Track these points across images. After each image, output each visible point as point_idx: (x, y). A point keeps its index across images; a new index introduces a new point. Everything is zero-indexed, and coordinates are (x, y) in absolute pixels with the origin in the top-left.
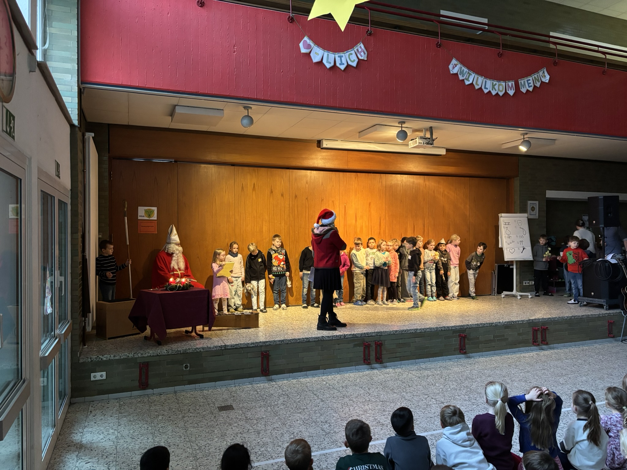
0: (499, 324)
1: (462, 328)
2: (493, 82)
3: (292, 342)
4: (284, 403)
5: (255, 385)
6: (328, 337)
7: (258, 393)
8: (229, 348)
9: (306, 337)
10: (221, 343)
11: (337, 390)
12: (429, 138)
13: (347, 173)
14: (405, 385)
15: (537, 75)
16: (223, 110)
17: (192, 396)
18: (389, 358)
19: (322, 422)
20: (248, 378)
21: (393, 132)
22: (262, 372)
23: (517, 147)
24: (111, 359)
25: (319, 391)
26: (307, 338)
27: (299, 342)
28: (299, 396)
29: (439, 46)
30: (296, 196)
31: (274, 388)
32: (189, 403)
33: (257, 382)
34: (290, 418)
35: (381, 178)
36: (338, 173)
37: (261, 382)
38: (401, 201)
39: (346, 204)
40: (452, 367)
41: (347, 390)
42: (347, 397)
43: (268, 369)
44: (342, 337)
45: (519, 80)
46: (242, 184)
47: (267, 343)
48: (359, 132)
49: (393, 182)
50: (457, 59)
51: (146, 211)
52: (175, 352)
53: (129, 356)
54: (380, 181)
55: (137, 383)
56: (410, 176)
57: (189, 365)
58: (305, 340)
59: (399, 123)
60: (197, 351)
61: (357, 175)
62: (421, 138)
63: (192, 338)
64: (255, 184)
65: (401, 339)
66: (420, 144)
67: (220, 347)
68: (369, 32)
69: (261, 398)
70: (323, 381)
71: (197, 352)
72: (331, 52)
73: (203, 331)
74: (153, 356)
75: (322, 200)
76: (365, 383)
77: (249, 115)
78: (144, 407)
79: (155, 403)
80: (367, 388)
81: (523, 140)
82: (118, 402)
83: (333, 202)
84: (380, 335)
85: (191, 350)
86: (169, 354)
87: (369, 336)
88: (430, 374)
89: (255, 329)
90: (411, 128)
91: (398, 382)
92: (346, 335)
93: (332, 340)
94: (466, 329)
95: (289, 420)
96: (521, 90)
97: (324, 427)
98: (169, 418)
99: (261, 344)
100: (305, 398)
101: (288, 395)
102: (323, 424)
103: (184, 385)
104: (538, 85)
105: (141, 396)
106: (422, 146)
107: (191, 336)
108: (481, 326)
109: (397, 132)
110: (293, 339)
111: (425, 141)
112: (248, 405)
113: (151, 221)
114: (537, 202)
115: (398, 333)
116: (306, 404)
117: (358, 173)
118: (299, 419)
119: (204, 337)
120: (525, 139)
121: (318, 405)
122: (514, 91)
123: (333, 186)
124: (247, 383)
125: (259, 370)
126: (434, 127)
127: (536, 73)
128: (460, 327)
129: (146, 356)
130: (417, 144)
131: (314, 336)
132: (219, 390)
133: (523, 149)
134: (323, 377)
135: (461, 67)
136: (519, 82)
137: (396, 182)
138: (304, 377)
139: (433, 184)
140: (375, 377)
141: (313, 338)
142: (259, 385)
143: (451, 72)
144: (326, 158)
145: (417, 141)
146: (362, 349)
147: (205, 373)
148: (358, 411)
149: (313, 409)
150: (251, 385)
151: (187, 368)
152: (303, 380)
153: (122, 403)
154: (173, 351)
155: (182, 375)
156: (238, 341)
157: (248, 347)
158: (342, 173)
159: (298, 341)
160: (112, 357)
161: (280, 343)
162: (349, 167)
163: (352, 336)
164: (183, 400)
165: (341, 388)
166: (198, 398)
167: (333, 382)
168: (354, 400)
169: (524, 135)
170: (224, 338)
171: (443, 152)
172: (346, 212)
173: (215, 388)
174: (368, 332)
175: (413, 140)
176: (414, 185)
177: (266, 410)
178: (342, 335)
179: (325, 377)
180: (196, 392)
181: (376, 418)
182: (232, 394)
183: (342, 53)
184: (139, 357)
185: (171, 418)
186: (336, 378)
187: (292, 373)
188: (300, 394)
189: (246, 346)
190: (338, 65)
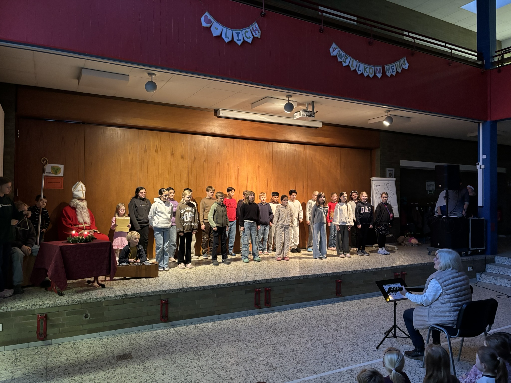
0: (368, 271)
1: (338, 274)
2: (365, 65)
3: (190, 290)
4: (182, 349)
5: (154, 331)
6: (223, 285)
7: (156, 340)
8: (129, 297)
9: (203, 285)
10: (122, 293)
11: (232, 334)
12: (311, 112)
13: (240, 140)
14: (292, 327)
15: (399, 63)
16: (128, 75)
17: (91, 345)
18: (277, 302)
19: (218, 367)
20: (147, 325)
21: (280, 105)
22: (161, 319)
23: (381, 123)
24: (8, 311)
25: (214, 336)
26: (204, 287)
27: (196, 291)
28: (196, 341)
29: (321, 31)
30: (195, 158)
31: (172, 334)
32: (87, 354)
33: (156, 329)
34: (187, 365)
35: (269, 144)
36: (232, 139)
37: (160, 328)
38: (285, 166)
39: (239, 167)
40: (330, 309)
41: (240, 334)
42: (240, 341)
43: (167, 316)
44: (235, 284)
45: (385, 65)
46: (146, 146)
47: (166, 292)
48: (252, 104)
49: (279, 150)
50: (337, 44)
51: (53, 168)
52: (75, 303)
53: (26, 308)
54: (268, 148)
55: (35, 334)
56: (293, 144)
57: (89, 315)
58: (202, 288)
59: (287, 96)
60: (97, 300)
61: (249, 142)
62: (305, 111)
63: (95, 288)
64: (158, 146)
65: (288, 285)
66: (303, 116)
67: (121, 296)
68: (263, 14)
69: (160, 345)
70: (218, 325)
71: (98, 302)
72: (229, 29)
73: (105, 280)
74: (52, 307)
75: (218, 163)
76: (256, 327)
77: (153, 81)
78: (41, 358)
79: (53, 354)
80: (259, 331)
81: (387, 116)
82: (14, 354)
83: (228, 164)
84: (269, 282)
85: (92, 300)
86: (69, 304)
87: (259, 283)
88: (313, 316)
89: (155, 278)
90: (296, 102)
91: (286, 324)
92: (240, 282)
93: (227, 287)
94: (342, 275)
95: (187, 367)
96: (387, 74)
97: (221, 373)
98: (66, 370)
99: (160, 293)
100: (201, 344)
101: (186, 340)
102: (220, 370)
103: (84, 334)
104: (400, 71)
105: (39, 346)
106: (305, 118)
107: (93, 286)
108: (354, 272)
109: (284, 105)
110: (191, 288)
111: (308, 114)
112: (147, 353)
113: (57, 178)
114: (394, 169)
115: (284, 280)
116: (203, 350)
117: (250, 141)
118: (196, 366)
119: (106, 286)
120: (388, 116)
121: (214, 350)
122: (382, 74)
123: (228, 150)
124: (147, 330)
125: (158, 316)
126: (315, 102)
127: (399, 61)
128: (337, 274)
129: (45, 307)
130: (301, 116)
131: (210, 284)
132: (119, 337)
133: (387, 124)
134: (218, 322)
135: (340, 51)
136: (386, 67)
137: (281, 149)
138: (200, 322)
139: (311, 152)
140: (265, 320)
141: (209, 286)
142: (157, 331)
143: (332, 55)
144: (222, 125)
145: (301, 113)
146: (253, 295)
147: (106, 321)
148: (251, 355)
149: (210, 355)
150: (150, 332)
151: (87, 318)
152: (199, 325)
153: (19, 354)
154: (73, 302)
155: (82, 325)
156: (138, 290)
157: (148, 296)
158: (236, 139)
159: (196, 289)
160: (9, 310)
161: (179, 291)
162: (242, 135)
163: (244, 284)
164: (81, 350)
165: (235, 332)
166: (97, 347)
167: (228, 326)
168: (248, 344)
169: (387, 113)
170: (125, 287)
171: (320, 125)
172: (239, 173)
173: (115, 336)
174: (259, 279)
175: (298, 112)
176: (296, 152)
177: (164, 357)
178: (236, 283)
179: (220, 322)
180: (95, 341)
181: (269, 361)
182: (131, 341)
183: (239, 30)
184: (37, 309)
185: (67, 370)
186: (230, 322)
187: (190, 319)
188: (196, 339)
189: (146, 295)
190: (235, 40)
